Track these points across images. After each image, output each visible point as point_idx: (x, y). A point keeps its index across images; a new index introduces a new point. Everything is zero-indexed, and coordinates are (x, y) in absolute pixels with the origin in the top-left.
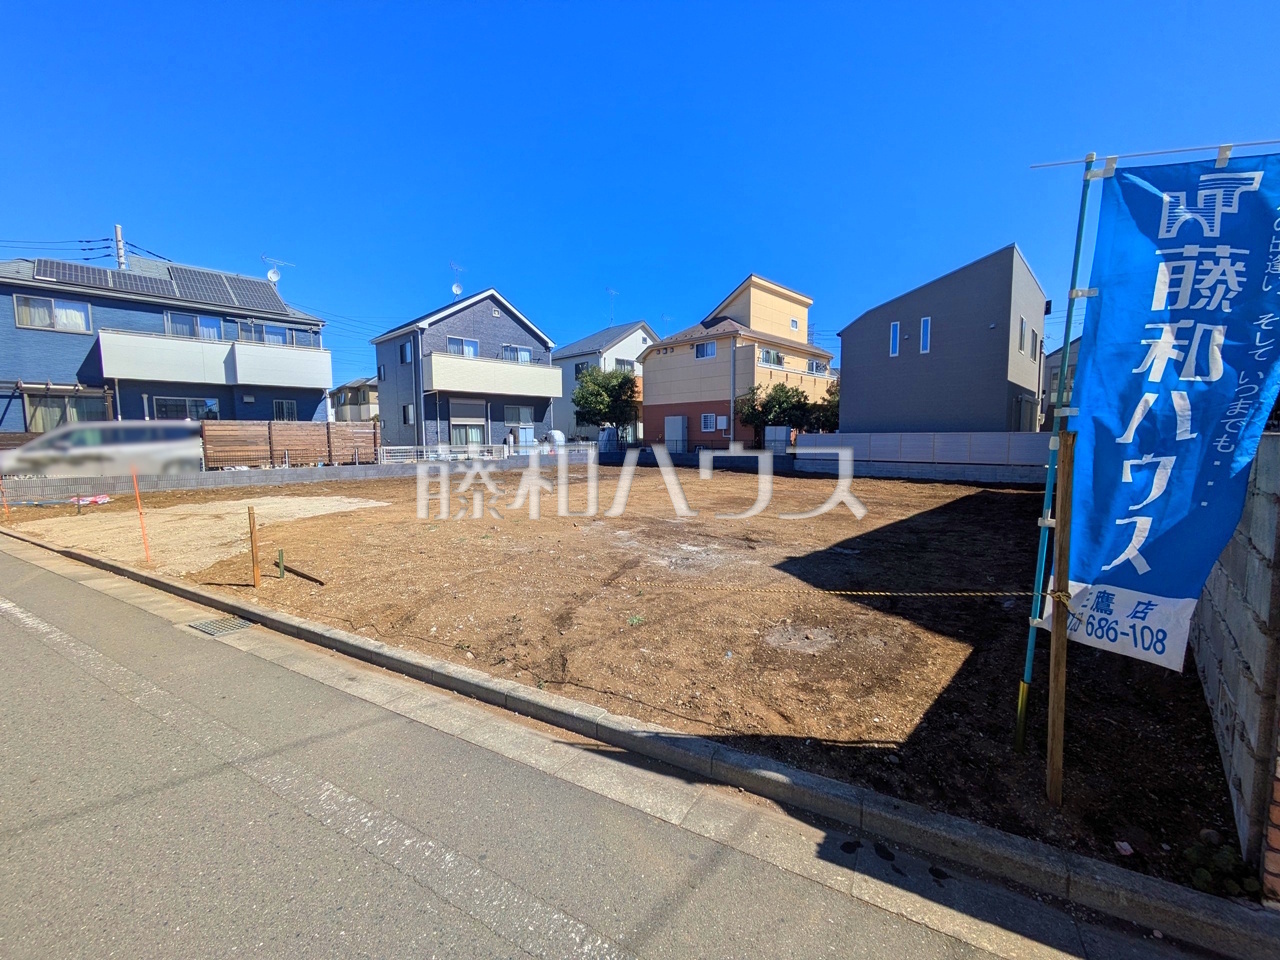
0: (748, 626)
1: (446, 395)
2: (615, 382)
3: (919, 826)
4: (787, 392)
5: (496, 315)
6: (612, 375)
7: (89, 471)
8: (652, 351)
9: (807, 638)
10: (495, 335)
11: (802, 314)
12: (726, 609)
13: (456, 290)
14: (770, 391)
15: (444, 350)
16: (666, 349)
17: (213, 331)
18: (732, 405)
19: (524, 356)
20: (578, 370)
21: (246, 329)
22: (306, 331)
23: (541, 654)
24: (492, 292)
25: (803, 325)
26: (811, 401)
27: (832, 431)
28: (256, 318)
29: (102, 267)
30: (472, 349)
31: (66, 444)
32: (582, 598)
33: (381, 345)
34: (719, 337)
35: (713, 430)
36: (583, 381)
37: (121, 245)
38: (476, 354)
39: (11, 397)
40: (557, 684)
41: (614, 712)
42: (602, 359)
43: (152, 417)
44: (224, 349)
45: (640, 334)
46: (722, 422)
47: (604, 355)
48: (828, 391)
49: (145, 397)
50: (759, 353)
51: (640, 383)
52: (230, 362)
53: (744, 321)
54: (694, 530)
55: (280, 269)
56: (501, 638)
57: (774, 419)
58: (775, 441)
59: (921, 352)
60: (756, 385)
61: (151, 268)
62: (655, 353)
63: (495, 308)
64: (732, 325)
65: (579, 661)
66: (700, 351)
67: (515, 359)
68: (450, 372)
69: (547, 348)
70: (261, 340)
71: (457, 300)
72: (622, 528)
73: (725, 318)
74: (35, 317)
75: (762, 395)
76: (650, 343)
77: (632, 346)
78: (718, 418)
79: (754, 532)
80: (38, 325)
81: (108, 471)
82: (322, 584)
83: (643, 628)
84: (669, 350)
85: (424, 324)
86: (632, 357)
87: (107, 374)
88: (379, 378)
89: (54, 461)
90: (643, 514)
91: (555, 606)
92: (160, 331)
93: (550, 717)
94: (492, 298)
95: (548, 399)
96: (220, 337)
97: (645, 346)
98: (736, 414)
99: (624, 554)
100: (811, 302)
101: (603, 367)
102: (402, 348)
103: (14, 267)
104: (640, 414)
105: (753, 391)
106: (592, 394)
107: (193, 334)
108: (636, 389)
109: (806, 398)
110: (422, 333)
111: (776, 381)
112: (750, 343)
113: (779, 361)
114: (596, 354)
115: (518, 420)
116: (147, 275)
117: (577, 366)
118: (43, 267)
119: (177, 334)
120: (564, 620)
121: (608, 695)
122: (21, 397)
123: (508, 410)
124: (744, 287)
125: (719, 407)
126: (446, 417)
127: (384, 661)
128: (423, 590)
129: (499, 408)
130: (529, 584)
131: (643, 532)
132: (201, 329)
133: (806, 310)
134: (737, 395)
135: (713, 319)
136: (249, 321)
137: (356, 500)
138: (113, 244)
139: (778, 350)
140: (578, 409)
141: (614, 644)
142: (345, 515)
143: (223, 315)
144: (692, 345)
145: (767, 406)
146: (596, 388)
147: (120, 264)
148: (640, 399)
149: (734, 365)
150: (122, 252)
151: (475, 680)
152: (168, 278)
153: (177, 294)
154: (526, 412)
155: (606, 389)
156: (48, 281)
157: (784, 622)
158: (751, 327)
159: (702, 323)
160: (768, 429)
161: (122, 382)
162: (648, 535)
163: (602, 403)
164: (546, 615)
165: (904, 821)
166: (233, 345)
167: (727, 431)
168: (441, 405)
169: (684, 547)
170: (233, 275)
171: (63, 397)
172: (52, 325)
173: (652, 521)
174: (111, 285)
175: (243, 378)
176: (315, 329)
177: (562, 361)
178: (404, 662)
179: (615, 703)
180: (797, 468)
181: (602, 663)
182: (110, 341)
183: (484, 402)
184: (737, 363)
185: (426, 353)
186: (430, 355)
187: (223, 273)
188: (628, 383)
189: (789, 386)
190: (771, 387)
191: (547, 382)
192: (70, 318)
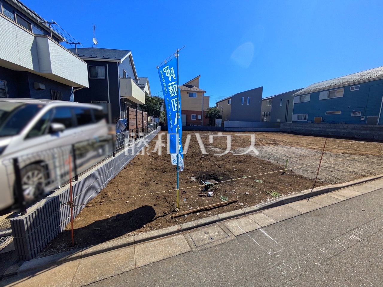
5: (130, 64)
13: (95, 42)
18: (202, 112)
34: (198, 92)
46: (199, 117)
58: (219, 123)
59: (248, 104)
66: (191, 95)
85: (121, 61)
110: (119, 65)
124: (197, 78)
126: (125, 110)
167: (200, 120)
180: (224, 130)
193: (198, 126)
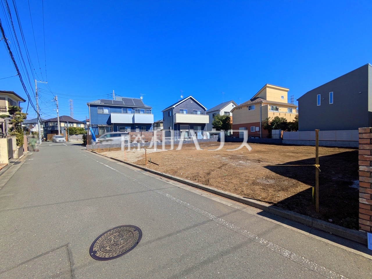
0: (253, 178)
1: (179, 124)
2: (224, 118)
3: (281, 211)
4: (280, 119)
5: (192, 102)
6: (223, 116)
7: (109, 143)
8: (235, 109)
9: (268, 181)
10: (191, 108)
11: (285, 94)
12: (248, 174)
13: (182, 97)
14: (273, 119)
15: (179, 113)
16: (239, 108)
17: (130, 112)
18: (261, 123)
19: (199, 112)
20: (213, 115)
21: (136, 110)
22: (148, 110)
23: (204, 180)
24: (191, 96)
25: (286, 97)
26: (288, 121)
27: (296, 131)
28: (139, 108)
29: (111, 100)
30: (185, 112)
31: (105, 137)
32: (213, 171)
33: (164, 112)
34: (256, 104)
35: (255, 131)
36: (215, 119)
37: (114, 94)
38: (186, 113)
39: (96, 128)
40: (207, 185)
41: (219, 189)
42: (220, 112)
43: (119, 131)
44: (132, 115)
45: (232, 104)
46: (257, 129)
47: (221, 111)
48: (295, 118)
49: (118, 127)
50: (269, 107)
51: (231, 118)
52: (133, 118)
53: (265, 98)
54: (244, 158)
55: (143, 96)
56: (195, 176)
57: (275, 127)
58: (275, 134)
59: (330, 104)
60: (269, 117)
61: (119, 99)
62: (236, 109)
63: (192, 101)
64: (260, 100)
65: (211, 181)
66: (250, 108)
67: (196, 114)
68: (181, 118)
69: (205, 110)
70: (139, 113)
71: (182, 99)
72: (224, 157)
73: (258, 98)
74: (100, 111)
75: (271, 120)
76: (235, 106)
77: (229, 108)
78: (256, 127)
79: (261, 159)
80: (101, 113)
81: (113, 143)
82: (158, 165)
83: (226, 176)
84: (240, 108)
85: (174, 106)
86: (230, 111)
87: (112, 122)
88: (164, 120)
89: (104, 141)
90: (230, 154)
91: (207, 171)
92: (120, 112)
93: (206, 190)
94: (191, 98)
95: (205, 124)
96: (131, 113)
97: (233, 108)
98: (262, 126)
99: (224, 162)
100: (289, 90)
101: (220, 114)
102: (169, 113)
103: (97, 101)
104: (232, 127)
105: (267, 119)
106: (217, 122)
107: (127, 112)
108: (230, 120)
109: (286, 120)
110: (174, 109)
111: (275, 116)
112: (266, 105)
113: (277, 109)
114: (219, 111)
115: (197, 130)
116: (119, 100)
117: (213, 114)
118: (102, 101)
119: (124, 113)
120: (209, 174)
121: (217, 187)
122: (98, 128)
123: (195, 127)
124: (265, 88)
125: (256, 124)
126: (179, 130)
127: (173, 179)
128: (178, 167)
129: (192, 126)
130: (201, 167)
131: (230, 158)
132: (128, 111)
133: (287, 93)
134: (262, 120)
135: (254, 98)
136: (137, 109)
137: (160, 150)
138: (112, 94)
139: (276, 106)
140: (213, 126)
141: (220, 179)
142: (159, 152)
143: (132, 108)
144: (248, 106)
145: (272, 123)
146: (219, 120)
147: (113, 98)
148: (232, 123)
149: (261, 112)
150: (114, 96)
151: (191, 182)
152: (122, 101)
153: (124, 104)
154: (199, 127)
155: (221, 121)
156: (103, 104)
157: (263, 178)
158: (267, 99)
159: (251, 100)
160: (273, 131)
161: (114, 123)
162: (231, 159)
163: (220, 124)
164: (205, 173)
165: (278, 210)
166: (134, 115)
167: (259, 131)
168: (178, 127)
169: (240, 162)
170: (134, 98)
171: (104, 127)
172: (103, 113)
173: (232, 156)
174: (113, 103)
175: (136, 122)
176: (150, 109)
177: (209, 113)
178: (177, 179)
179: (219, 188)
180: (283, 143)
181: (217, 181)
182: (113, 115)
183: (188, 125)
184: (262, 111)
185: (174, 113)
186: (175, 114)
187: (132, 98)
188: (228, 118)
189: (280, 117)
190: (274, 117)
191: (205, 119)
192: (106, 111)
193: (256, 138)
